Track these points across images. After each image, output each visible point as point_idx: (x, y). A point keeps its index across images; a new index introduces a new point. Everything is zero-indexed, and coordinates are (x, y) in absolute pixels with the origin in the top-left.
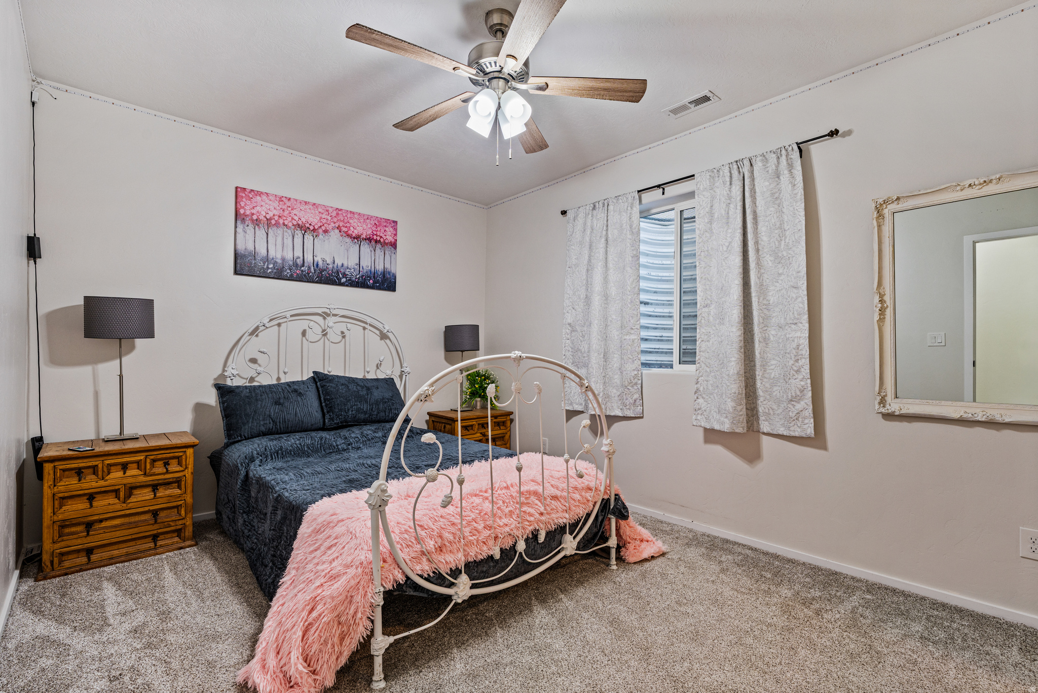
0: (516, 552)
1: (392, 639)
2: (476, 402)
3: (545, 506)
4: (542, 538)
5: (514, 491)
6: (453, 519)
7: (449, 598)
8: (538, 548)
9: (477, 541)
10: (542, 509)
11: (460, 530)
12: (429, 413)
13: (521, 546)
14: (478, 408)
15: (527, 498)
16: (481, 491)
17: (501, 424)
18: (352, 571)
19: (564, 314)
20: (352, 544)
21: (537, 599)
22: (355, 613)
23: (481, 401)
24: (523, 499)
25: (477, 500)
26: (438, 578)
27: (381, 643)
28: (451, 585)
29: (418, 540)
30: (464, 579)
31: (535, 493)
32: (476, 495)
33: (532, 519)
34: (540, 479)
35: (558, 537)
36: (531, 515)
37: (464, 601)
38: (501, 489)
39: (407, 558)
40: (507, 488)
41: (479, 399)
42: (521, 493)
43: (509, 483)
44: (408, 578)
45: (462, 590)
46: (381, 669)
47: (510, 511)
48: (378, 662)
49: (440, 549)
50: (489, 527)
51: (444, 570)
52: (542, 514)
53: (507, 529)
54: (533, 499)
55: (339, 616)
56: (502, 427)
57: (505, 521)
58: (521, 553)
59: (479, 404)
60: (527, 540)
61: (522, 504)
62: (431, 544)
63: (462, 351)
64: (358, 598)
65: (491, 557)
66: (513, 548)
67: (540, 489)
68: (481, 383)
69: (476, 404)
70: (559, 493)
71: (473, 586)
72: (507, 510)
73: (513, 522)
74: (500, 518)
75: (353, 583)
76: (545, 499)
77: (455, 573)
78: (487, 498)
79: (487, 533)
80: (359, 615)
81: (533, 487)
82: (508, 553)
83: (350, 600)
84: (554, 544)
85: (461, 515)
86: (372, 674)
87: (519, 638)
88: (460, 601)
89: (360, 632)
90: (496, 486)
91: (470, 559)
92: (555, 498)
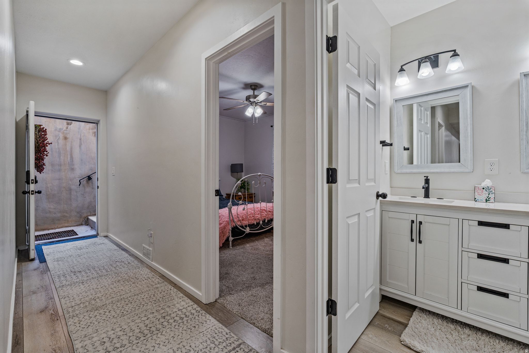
0: (260, 224)
1: (233, 238)
2: (242, 190)
3: (267, 213)
4: (266, 221)
5: (259, 209)
6: (245, 214)
7: (244, 232)
8: (265, 224)
9: (251, 219)
10: (266, 214)
11: (247, 216)
12: (226, 194)
13: (261, 222)
14: (243, 192)
15: (262, 211)
16: (251, 208)
17: (251, 197)
18: (225, 223)
19: (272, 160)
20: (224, 217)
21: (265, 237)
22: (226, 231)
23: (244, 190)
24: (261, 211)
25: (250, 210)
26: (242, 227)
27: (231, 239)
28: (245, 229)
29: (238, 217)
30: (248, 228)
31: (264, 210)
32: (250, 209)
33: (264, 216)
34: (266, 207)
35: (270, 222)
36: (264, 215)
37: (248, 233)
38: (256, 208)
39: (236, 221)
40: (257, 208)
41: (243, 189)
42: (261, 209)
43: (258, 207)
44: (236, 226)
45: (248, 230)
46: (231, 244)
47: (258, 213)
48: (231, 242)
49: (243, 220)
50: (253, 217)
51: (244, 225)
52: (266, 215)
53: (258, 217)
54: (264, 211)
55: (223, 232)
56: (251, 198)
57: (257, 215)
58: (261, 224)
59: (243, 191)
60: (262, 221)
61: (261, 212)
62: (241, 219)
63: (237, 173)
64: (227, 228)
65: (254, 224)
66: (259, 223)
67: (266, 209)
68: (244, 184)
69: (242, 191)
70: (271, 210)
71: (250, 230)
72: (257, 213)
73: (259, 216)
74: (256, 215)
75: (225, 225)
76: (267, 211)
77: (246, 226)
78: (252, 210)
79: (253, 218)
80: (227, 231)
81: (264, 208)
82: (258, 224)
83: (225, 228)
84: (269, 224)
85: (247, 213)
86: (229, 245)
87: (261, 242)
88: (247, 233)
89: (227, 235)
90: (255, 207)
91: (249, 224)
92: (270, 211)
